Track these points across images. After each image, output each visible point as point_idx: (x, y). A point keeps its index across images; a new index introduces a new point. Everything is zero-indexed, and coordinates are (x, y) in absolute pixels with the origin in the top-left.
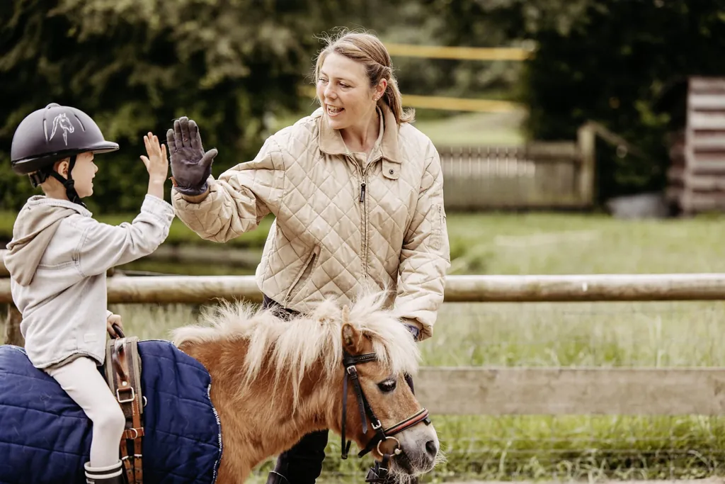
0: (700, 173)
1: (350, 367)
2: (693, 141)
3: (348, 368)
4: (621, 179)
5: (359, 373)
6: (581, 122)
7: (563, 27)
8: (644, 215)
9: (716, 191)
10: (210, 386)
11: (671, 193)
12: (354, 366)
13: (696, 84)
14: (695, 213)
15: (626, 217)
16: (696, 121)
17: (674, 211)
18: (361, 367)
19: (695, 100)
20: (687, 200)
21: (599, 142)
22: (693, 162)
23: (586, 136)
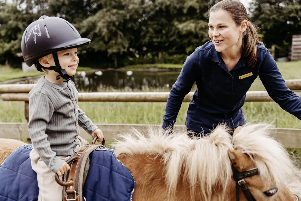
0: (295, 53)
1: (240, 181)
2: (293, 47)
3: (239, 182)
4: (280, 54)
5: (248, 184)
6: (272, 45)
7: (269, 27)
8: (284, 61)
9: (298, 56)
10: (133, 190)
11: (289, 57)
12: (243, 180)
13: (294, 36)
14: (294, 60)
15: (280, 62)
16: (294, 43)
17: (289, 60)
18: (248, 180)
19: (294, 39)
20: (292, 58)
21: (276, 49)
22: (293, 51)
23: (273, 47)
